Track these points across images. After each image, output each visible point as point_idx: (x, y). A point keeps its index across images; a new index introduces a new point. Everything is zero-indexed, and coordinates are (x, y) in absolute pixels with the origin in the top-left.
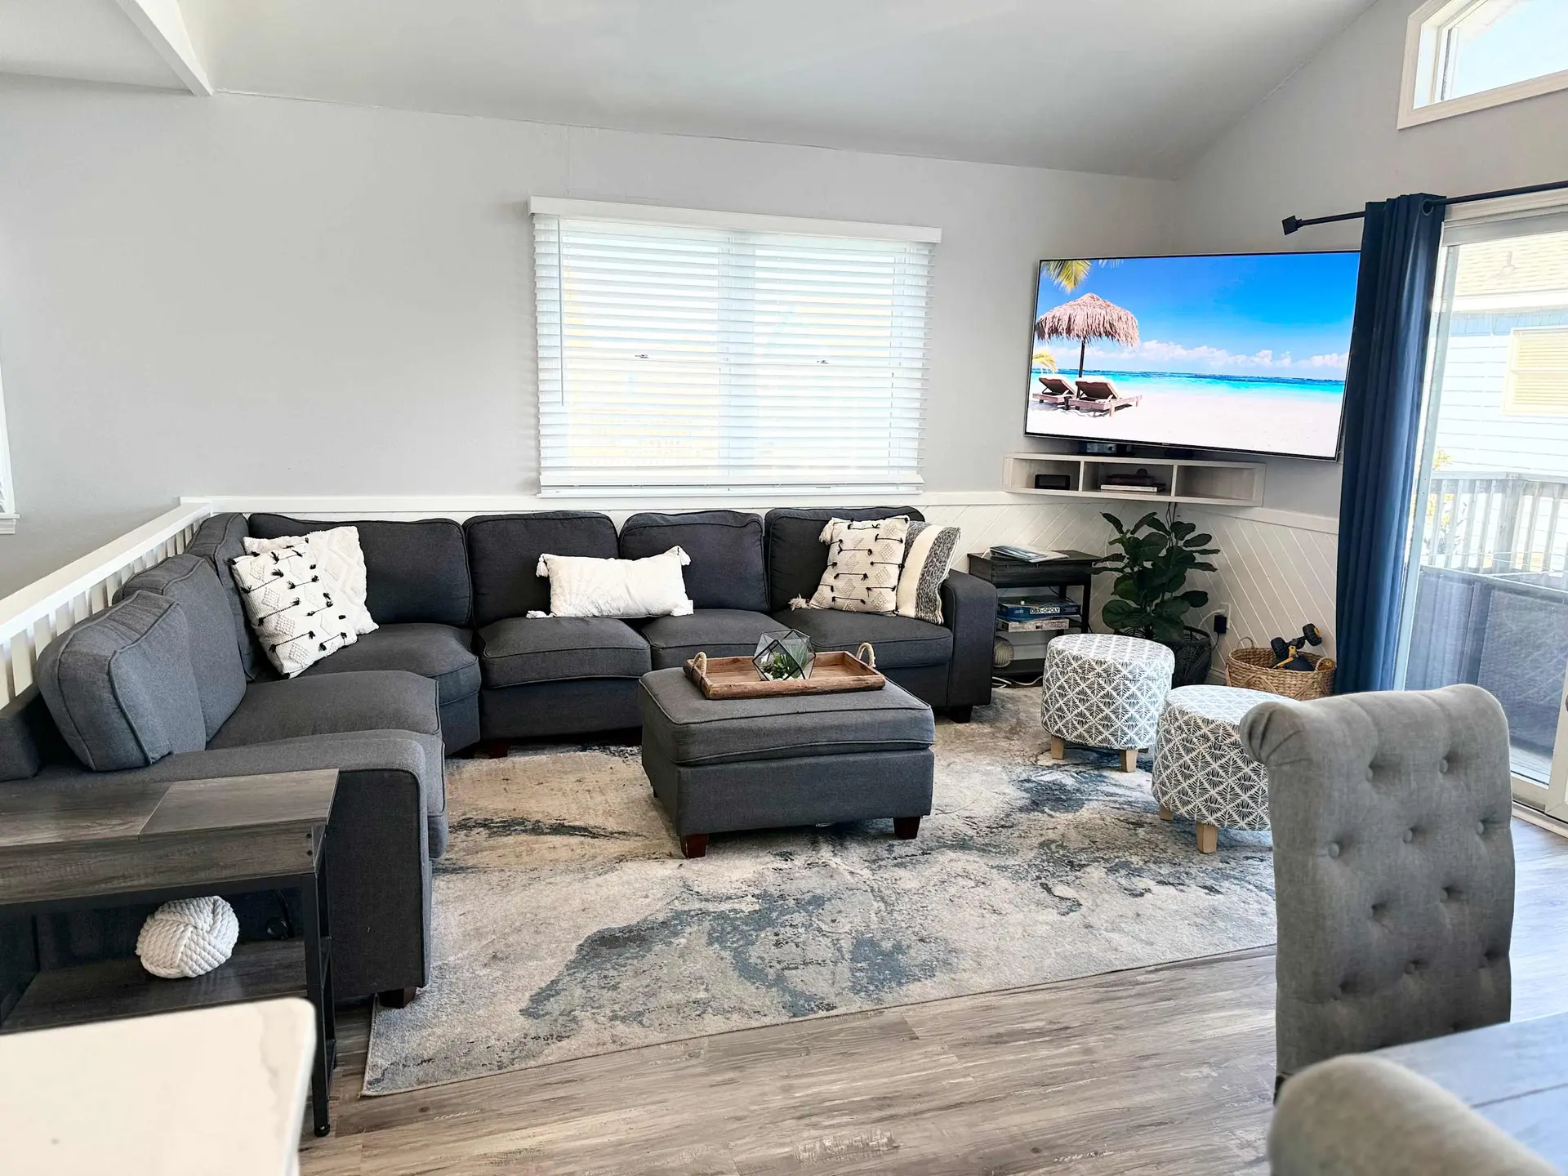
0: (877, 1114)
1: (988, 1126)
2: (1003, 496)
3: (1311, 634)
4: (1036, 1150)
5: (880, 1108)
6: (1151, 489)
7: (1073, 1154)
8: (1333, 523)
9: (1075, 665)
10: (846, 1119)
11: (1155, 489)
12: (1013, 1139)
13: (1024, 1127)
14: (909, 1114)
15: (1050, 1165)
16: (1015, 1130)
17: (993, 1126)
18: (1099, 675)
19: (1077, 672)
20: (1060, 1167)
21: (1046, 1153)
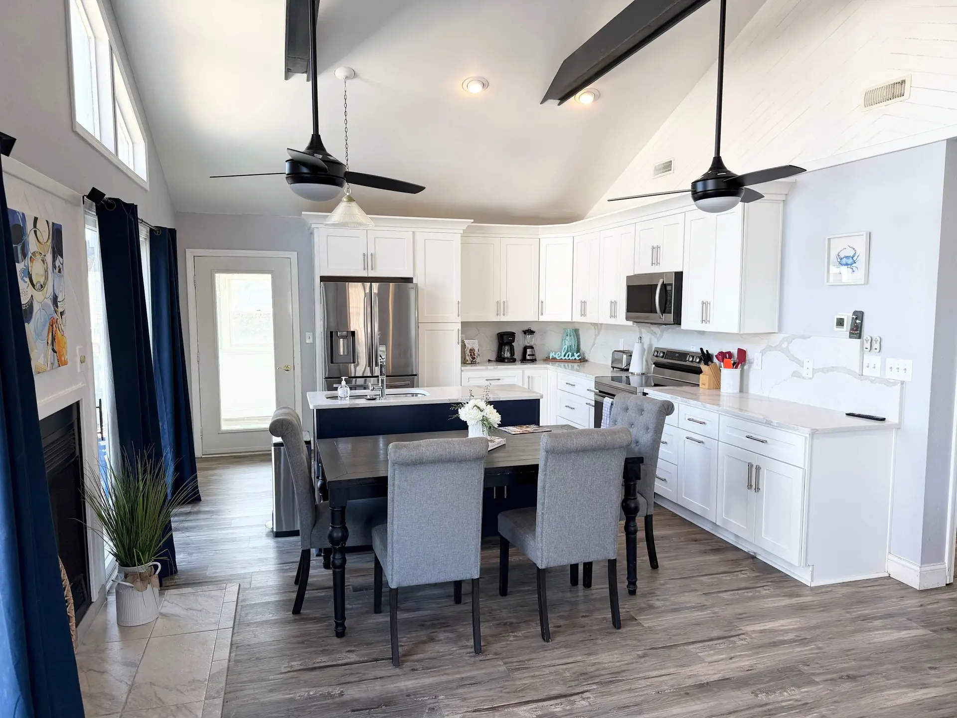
0: (770, 707)
1: (712, 704)
4: (687, 694)
5: (769, 710)
7: (669, 692)
10: (784, 704)
12: (698, 699)
13: (693, 704)
14: (753, 708)
15: (680, 688)
16: (699, 702)
17: (710, 704)
20: (676, 687)
21: (682, 693)
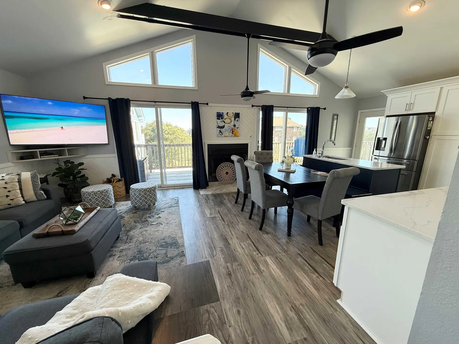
2: (10, 164)
3: (113, 176)
6: (56, 155)
8: (116, 155)
9: (99, 193)
11: (58, 155)
18: (105, 193)
19: (100, 194)
